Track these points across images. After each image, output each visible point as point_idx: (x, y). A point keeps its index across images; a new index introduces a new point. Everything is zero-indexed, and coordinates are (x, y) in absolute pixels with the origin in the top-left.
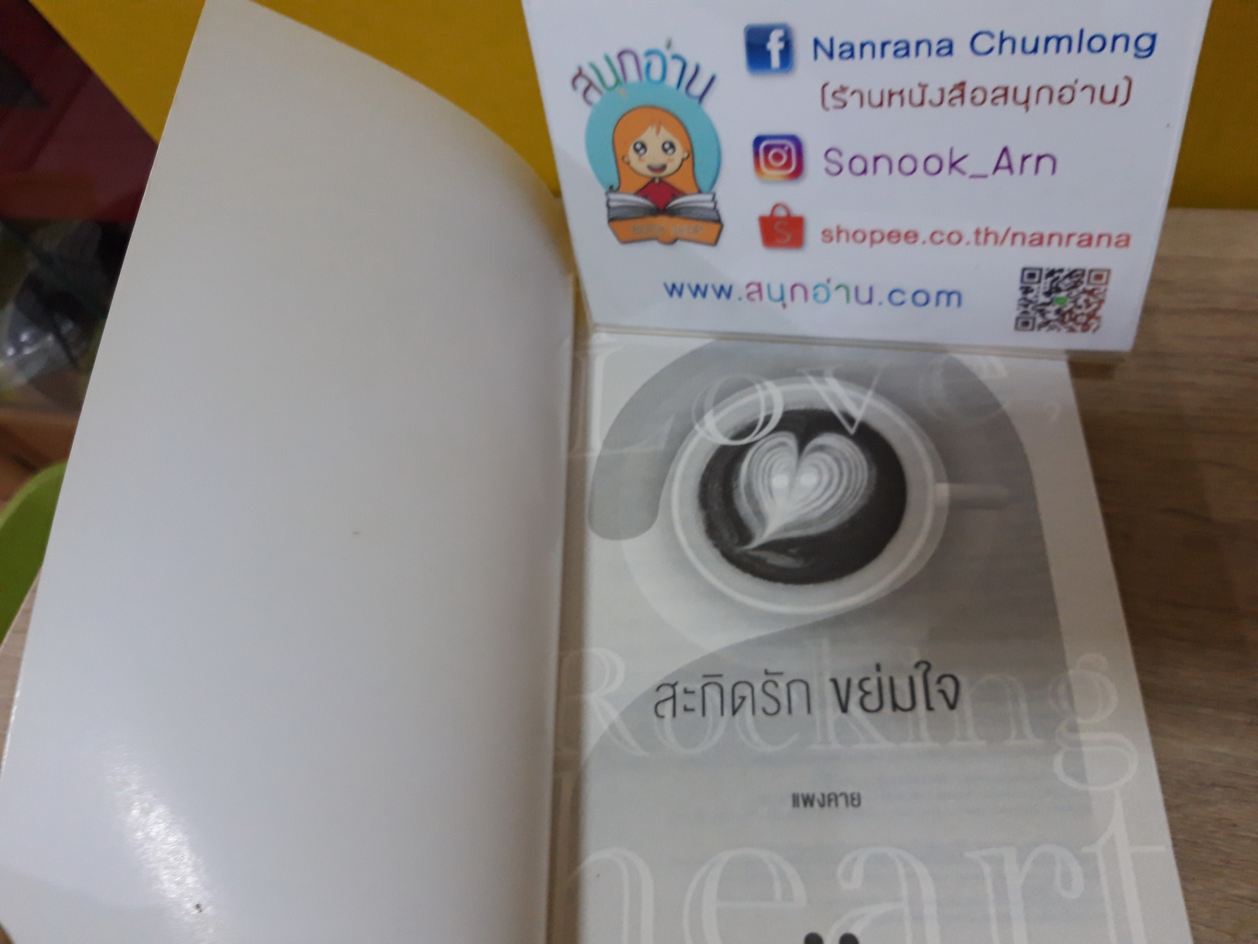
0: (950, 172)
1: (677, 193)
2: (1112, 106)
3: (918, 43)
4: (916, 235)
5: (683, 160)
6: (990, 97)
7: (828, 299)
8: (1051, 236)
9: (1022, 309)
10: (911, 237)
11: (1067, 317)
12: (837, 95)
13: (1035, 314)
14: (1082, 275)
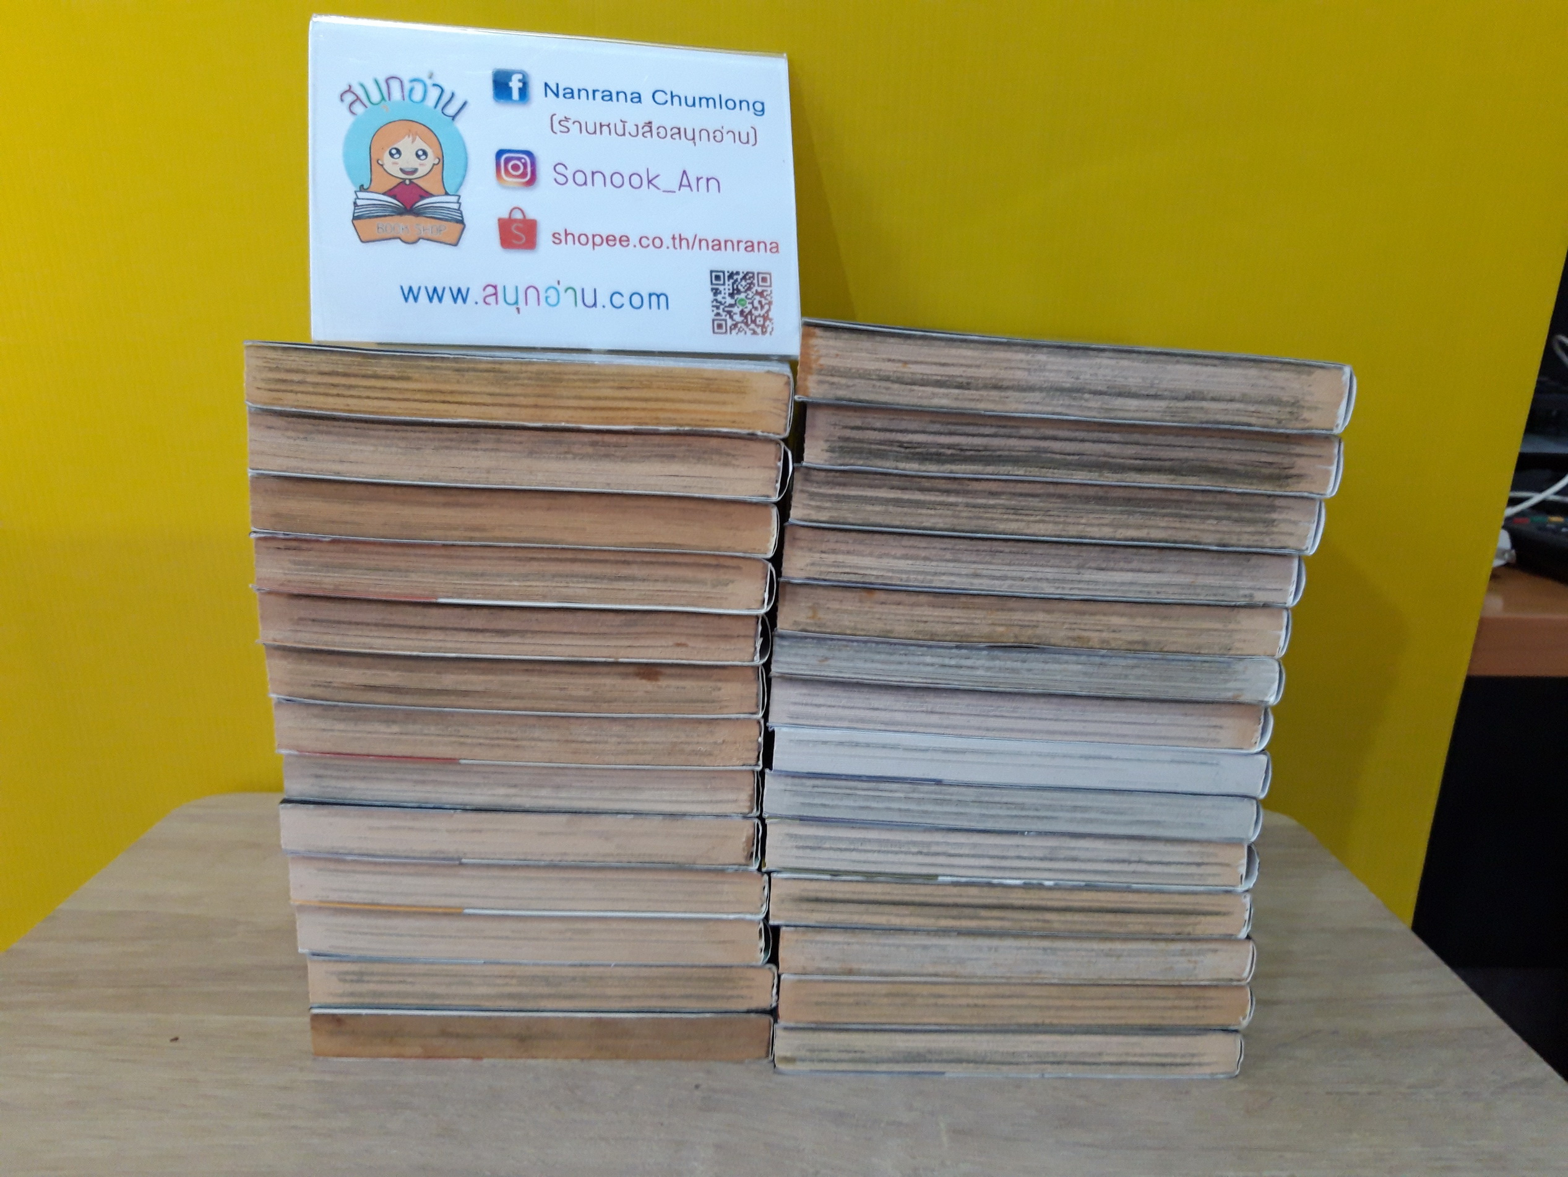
0: (649, 187)
1: (426, 194)
2: (747, 145)
3: (618, 93)
4: (628, 240)
5: (434, 164)
6: (669, 133)
7: (558, 302)
8: (726, 241)
9: (716, 311)
10: (624, 240)
11: (749, 317)
12: (562, 123)
13: (726, 316)
14: (753, 277)
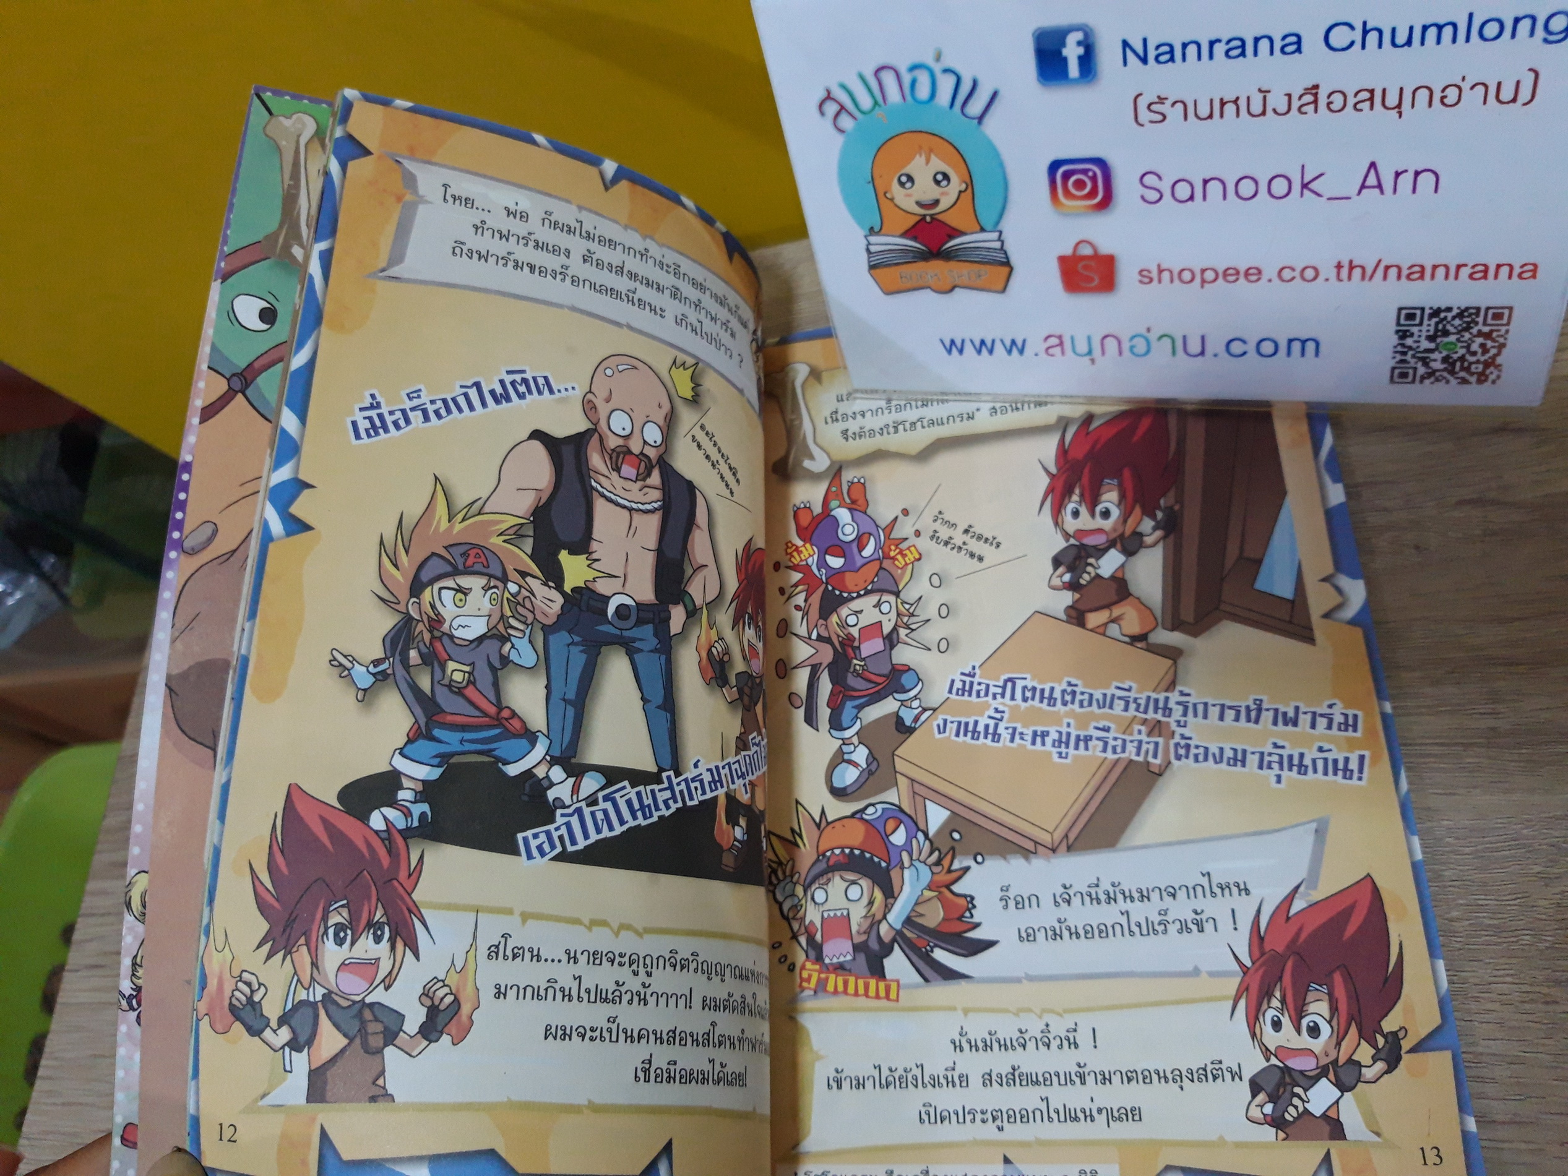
0: (1302, 195)
1: (956, 233)
2: (1511, 104)
3: (1257, 40)
4: (1260, 272)
5: (960, 192)
6: (1351, 101)
7: (1148, 351)
8: (1435, 267)
9: (1399, 357)
10: (1253, 274)
11: (1458, 364)
12: (1153, 107)
13: (1416, 363)
14: (1477, 314)
